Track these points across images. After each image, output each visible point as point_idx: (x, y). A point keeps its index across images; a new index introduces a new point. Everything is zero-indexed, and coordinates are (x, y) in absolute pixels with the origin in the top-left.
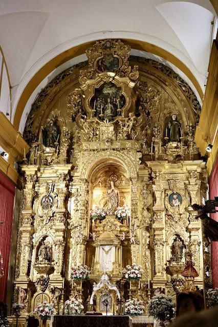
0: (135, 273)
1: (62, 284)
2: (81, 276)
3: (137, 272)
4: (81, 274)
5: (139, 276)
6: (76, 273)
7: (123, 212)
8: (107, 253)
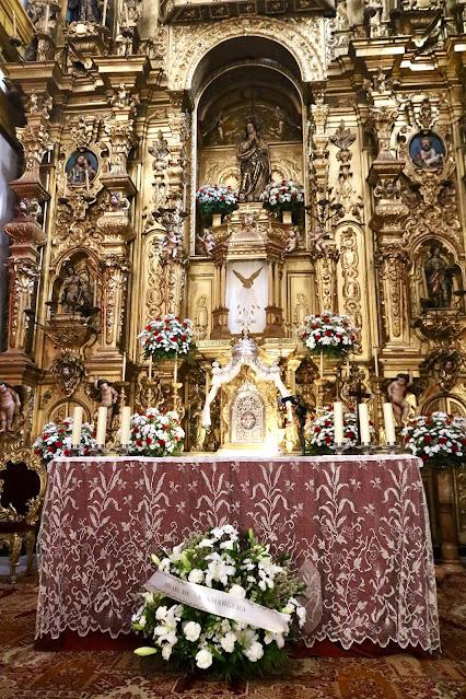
0: (335, 333)
1: (118, 372)
2: (175, 345)
3: (340, 330)
4: (175, 339)
5: (346, 341)
6: (161, 338)
7: (284, 192)
8: (247, 283)
